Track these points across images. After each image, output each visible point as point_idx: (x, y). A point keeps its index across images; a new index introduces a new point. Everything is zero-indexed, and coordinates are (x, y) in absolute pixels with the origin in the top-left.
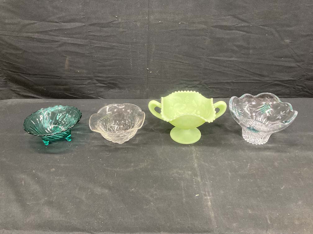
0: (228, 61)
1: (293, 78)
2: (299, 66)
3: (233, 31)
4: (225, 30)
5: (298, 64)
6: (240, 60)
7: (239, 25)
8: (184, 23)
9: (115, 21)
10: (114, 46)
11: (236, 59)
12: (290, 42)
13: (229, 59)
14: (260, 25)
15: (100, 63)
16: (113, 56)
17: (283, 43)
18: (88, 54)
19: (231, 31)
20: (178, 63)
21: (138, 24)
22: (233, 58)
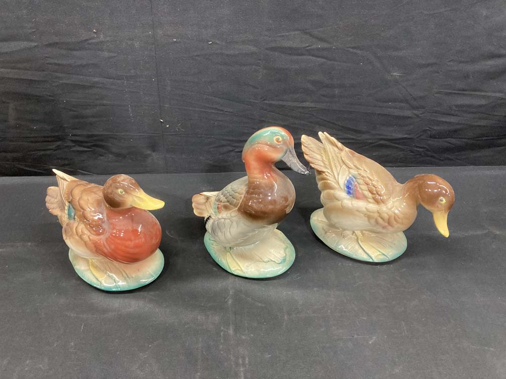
0: (299, 107)
1: (409, 134)
2: (417, 116)
3: (304, 57)
4: (290, 54)
5: (416, 112)
6: (319, 106)
7: (314, 46)
8: (218, 42)
9: (93, 38)
10: (97, 83)
11: (312, 105)
12: (400, 76)
13: (300, 105)
14: (348, 47)
15: (75, 111)
16: (97, 99)
17: (389, 78)
18: (50, 96)
19: (300, 57)
20: (213, 111)
21: (137, 45)
22: (308, 103)
